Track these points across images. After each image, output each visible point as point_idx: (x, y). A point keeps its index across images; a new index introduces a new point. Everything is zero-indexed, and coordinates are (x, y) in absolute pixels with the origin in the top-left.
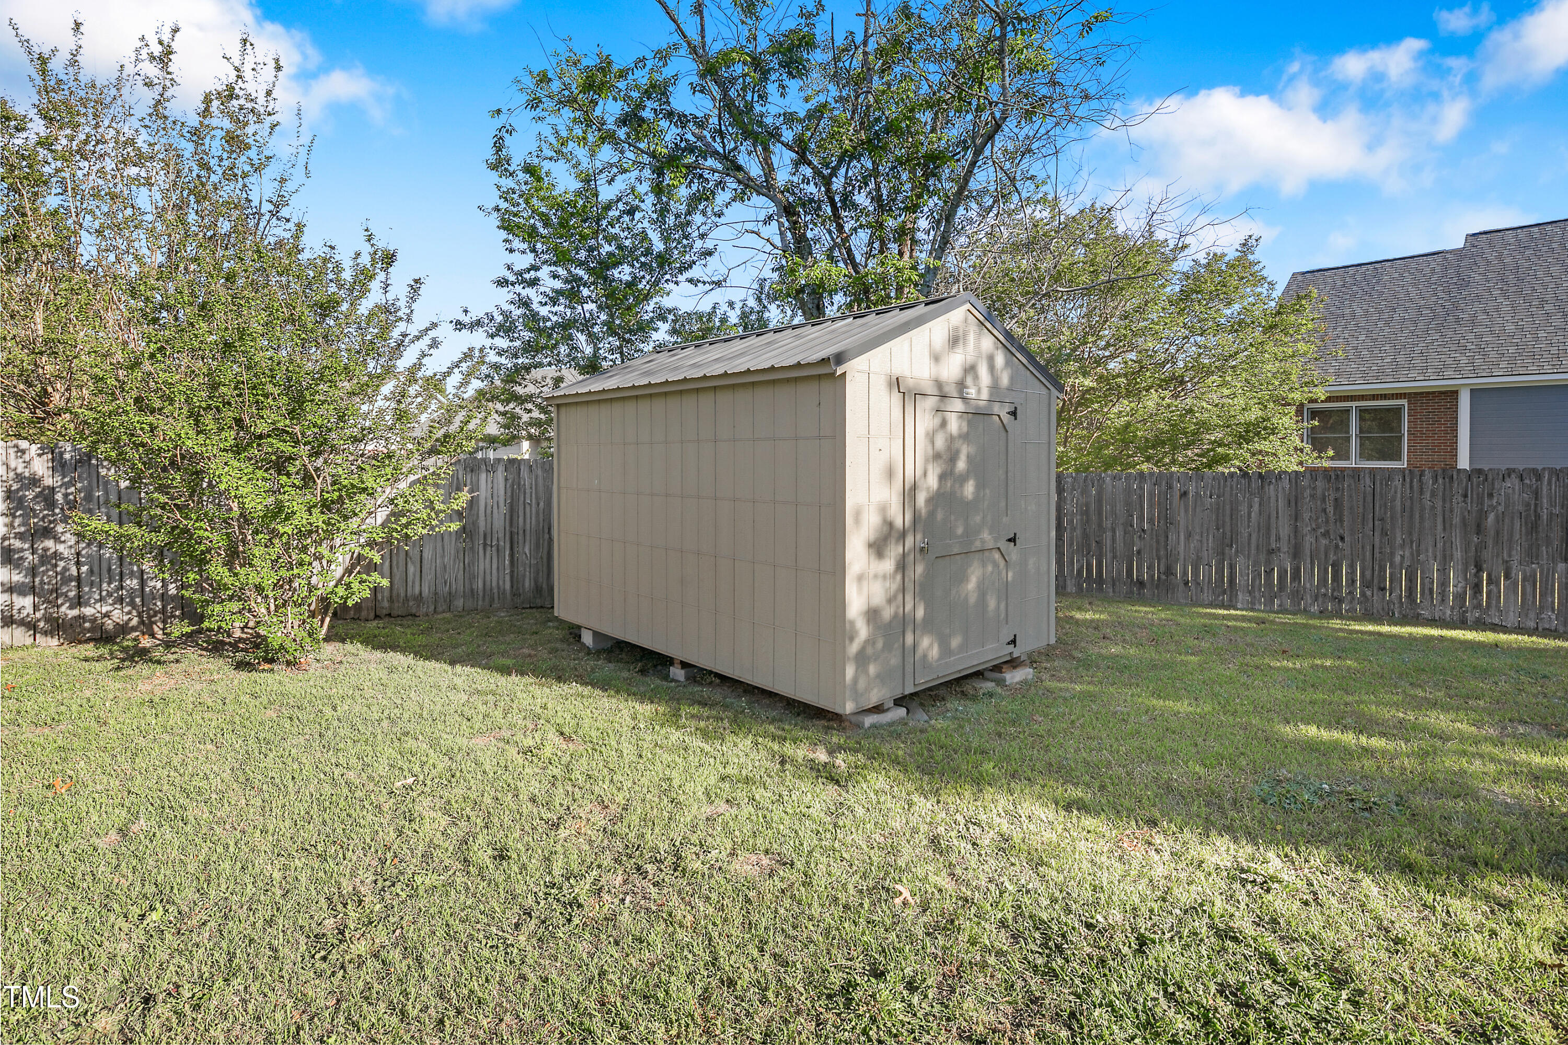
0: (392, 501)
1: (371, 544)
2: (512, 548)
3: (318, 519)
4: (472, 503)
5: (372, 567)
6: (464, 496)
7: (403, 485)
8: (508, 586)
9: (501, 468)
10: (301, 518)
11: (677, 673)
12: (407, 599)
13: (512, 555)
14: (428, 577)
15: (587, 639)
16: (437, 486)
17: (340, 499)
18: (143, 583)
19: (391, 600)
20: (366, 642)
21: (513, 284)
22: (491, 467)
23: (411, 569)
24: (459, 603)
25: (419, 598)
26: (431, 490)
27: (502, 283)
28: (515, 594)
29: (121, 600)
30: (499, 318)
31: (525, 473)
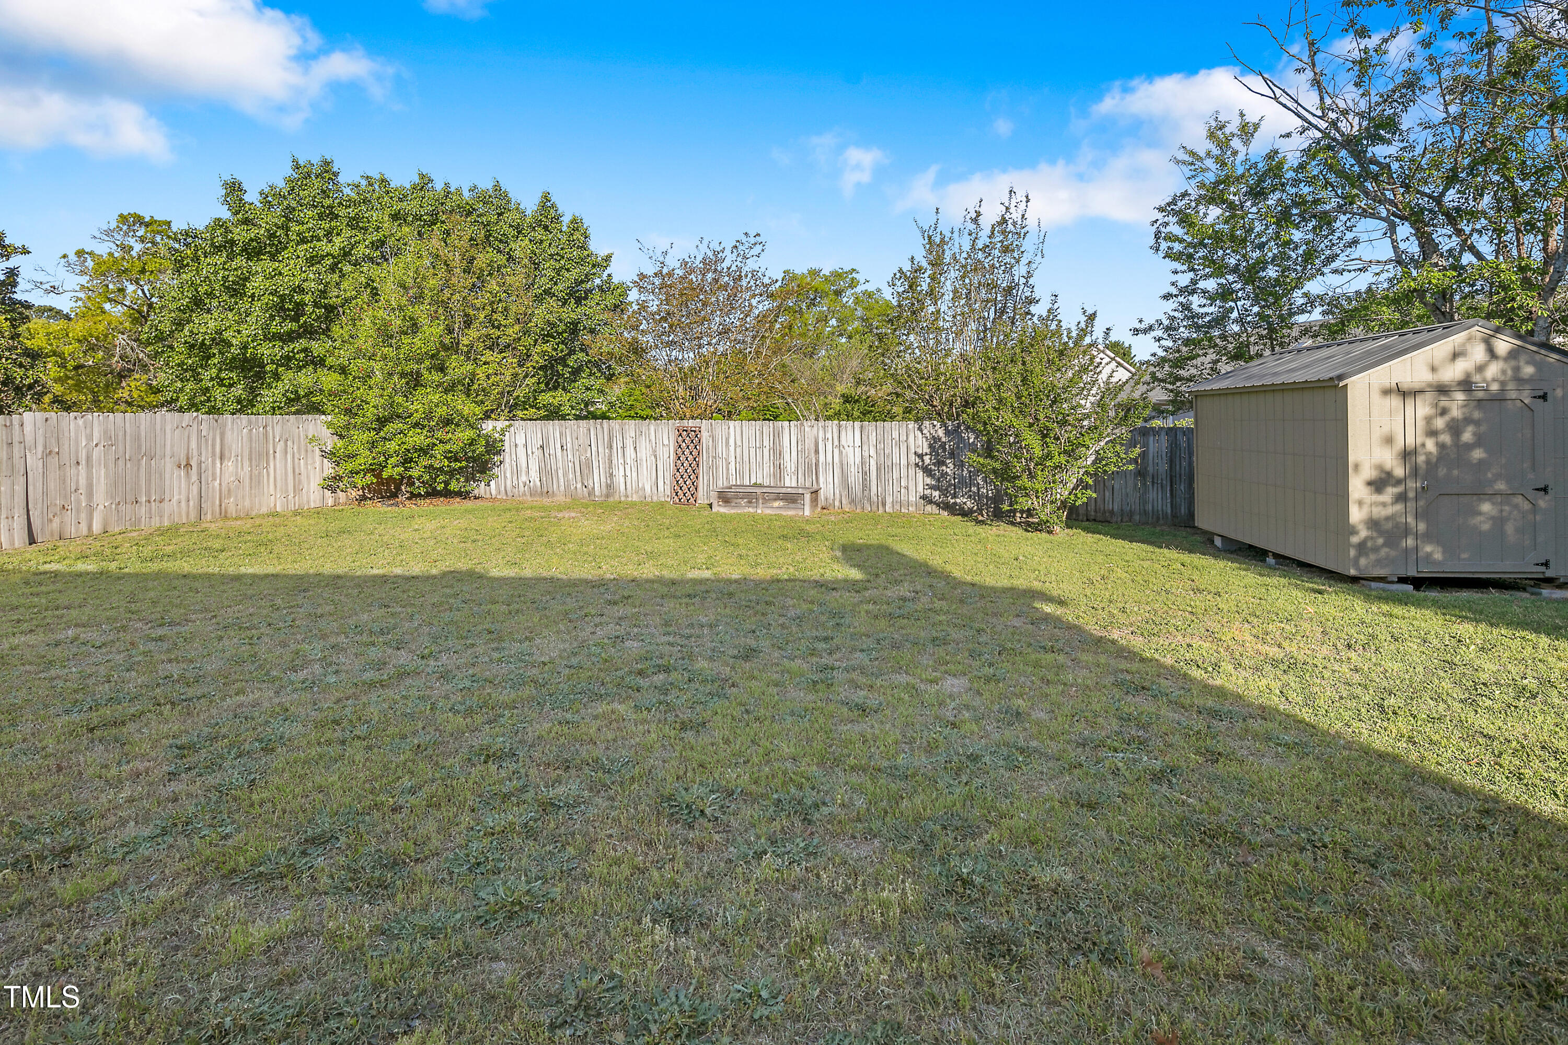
0: (1097, 452)
1: (1087, 473)
2: (1171, 486)
3: (1063, 459)
4: (1143, 455)
5: (1087, 487)
6: (1137, 450)
7: (1102, 443)
8: (1169, 511)
9: (1163, 433)
10: (1056, 459)
11: (1271, 560)
12: (1104, 512)
13: (1171, 490)
14: (1117, 499)
15: (1218, 542)
16: (1122, 445)
17: (1073, 450)
18: (979, 489)
19: (1096, 511)
20: (1084, 529)
21: (1176, 296)
22: (1156, 432)
23: (1107, 494)
24: (1137, 518)
25: (1112, 512)
26: (1118, 448)
27: (1168, 296)
28: (1174, 516)
29: (970, 497)
30: (1166, 322)
31: (1180, 436)
